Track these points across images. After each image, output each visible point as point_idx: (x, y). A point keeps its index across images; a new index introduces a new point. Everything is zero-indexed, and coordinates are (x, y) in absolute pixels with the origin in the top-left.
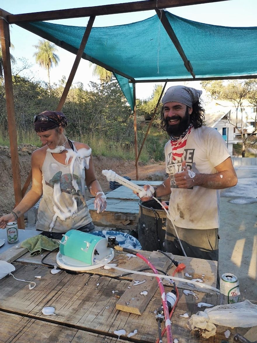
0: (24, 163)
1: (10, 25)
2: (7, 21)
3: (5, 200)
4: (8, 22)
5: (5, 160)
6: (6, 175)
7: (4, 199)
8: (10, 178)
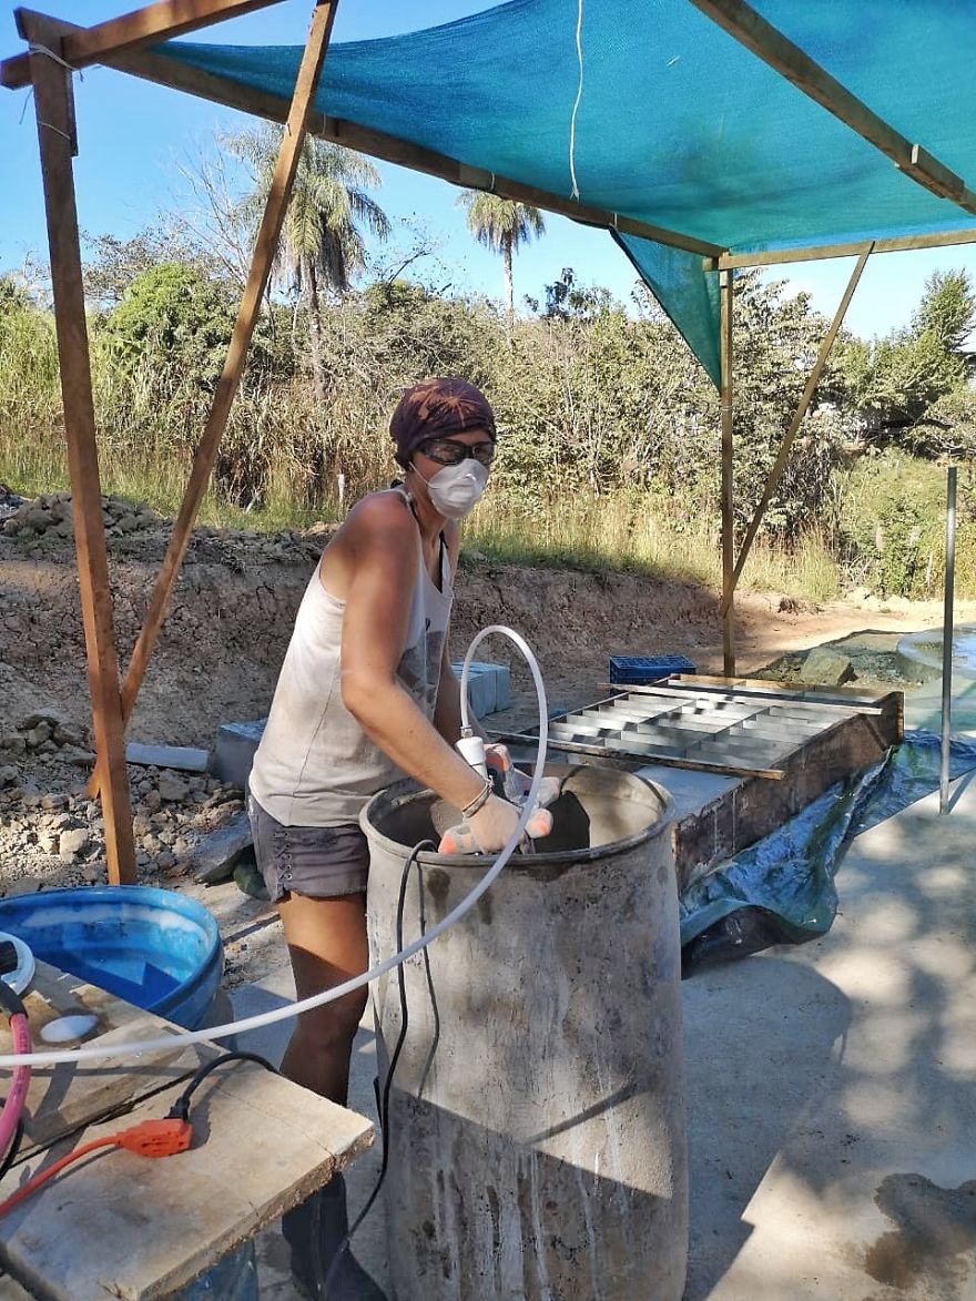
0: (292, 592)
1: (75, 74)
2: (59, 60)
3: (194, 722)
4: (64, 63)
5: (219, 581)
6: (214, 633)
7: (193, 716)
8: (230, 644)
